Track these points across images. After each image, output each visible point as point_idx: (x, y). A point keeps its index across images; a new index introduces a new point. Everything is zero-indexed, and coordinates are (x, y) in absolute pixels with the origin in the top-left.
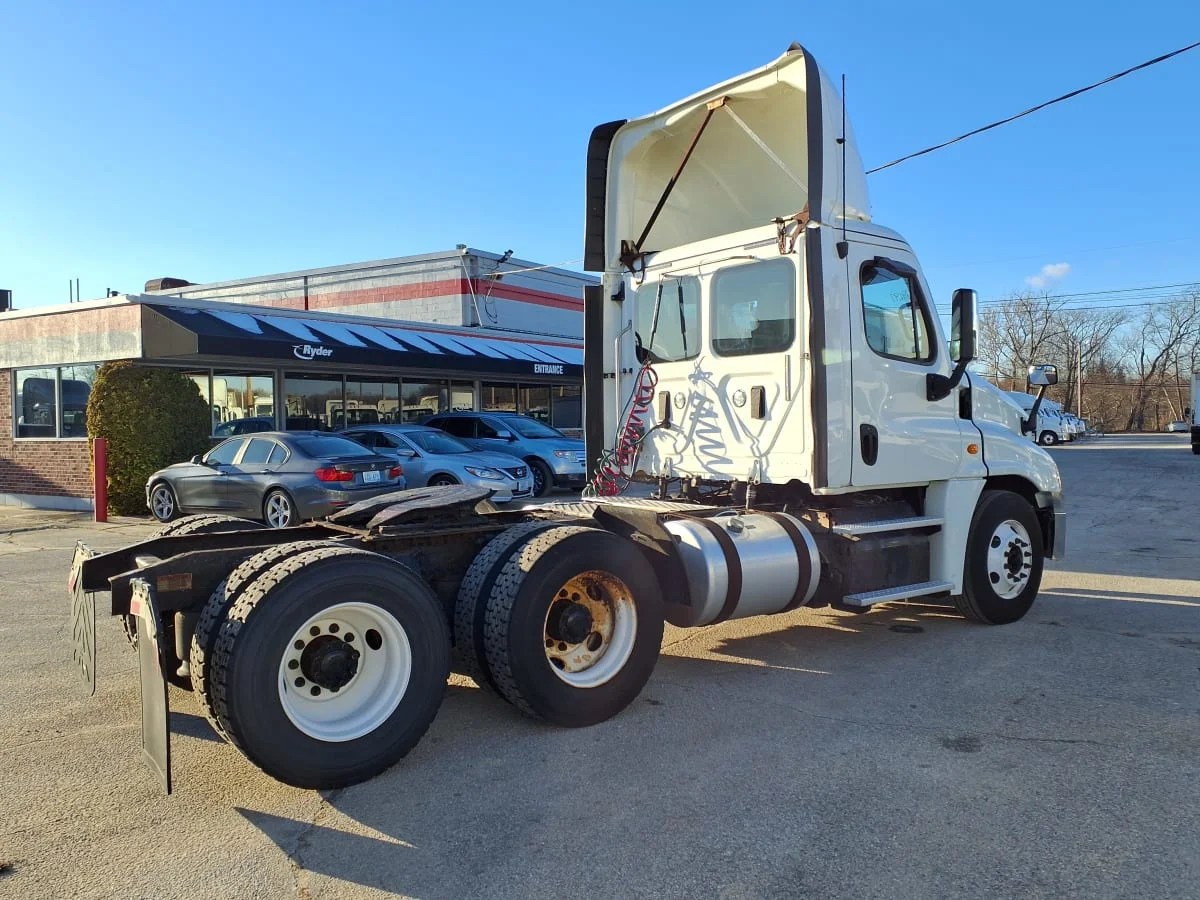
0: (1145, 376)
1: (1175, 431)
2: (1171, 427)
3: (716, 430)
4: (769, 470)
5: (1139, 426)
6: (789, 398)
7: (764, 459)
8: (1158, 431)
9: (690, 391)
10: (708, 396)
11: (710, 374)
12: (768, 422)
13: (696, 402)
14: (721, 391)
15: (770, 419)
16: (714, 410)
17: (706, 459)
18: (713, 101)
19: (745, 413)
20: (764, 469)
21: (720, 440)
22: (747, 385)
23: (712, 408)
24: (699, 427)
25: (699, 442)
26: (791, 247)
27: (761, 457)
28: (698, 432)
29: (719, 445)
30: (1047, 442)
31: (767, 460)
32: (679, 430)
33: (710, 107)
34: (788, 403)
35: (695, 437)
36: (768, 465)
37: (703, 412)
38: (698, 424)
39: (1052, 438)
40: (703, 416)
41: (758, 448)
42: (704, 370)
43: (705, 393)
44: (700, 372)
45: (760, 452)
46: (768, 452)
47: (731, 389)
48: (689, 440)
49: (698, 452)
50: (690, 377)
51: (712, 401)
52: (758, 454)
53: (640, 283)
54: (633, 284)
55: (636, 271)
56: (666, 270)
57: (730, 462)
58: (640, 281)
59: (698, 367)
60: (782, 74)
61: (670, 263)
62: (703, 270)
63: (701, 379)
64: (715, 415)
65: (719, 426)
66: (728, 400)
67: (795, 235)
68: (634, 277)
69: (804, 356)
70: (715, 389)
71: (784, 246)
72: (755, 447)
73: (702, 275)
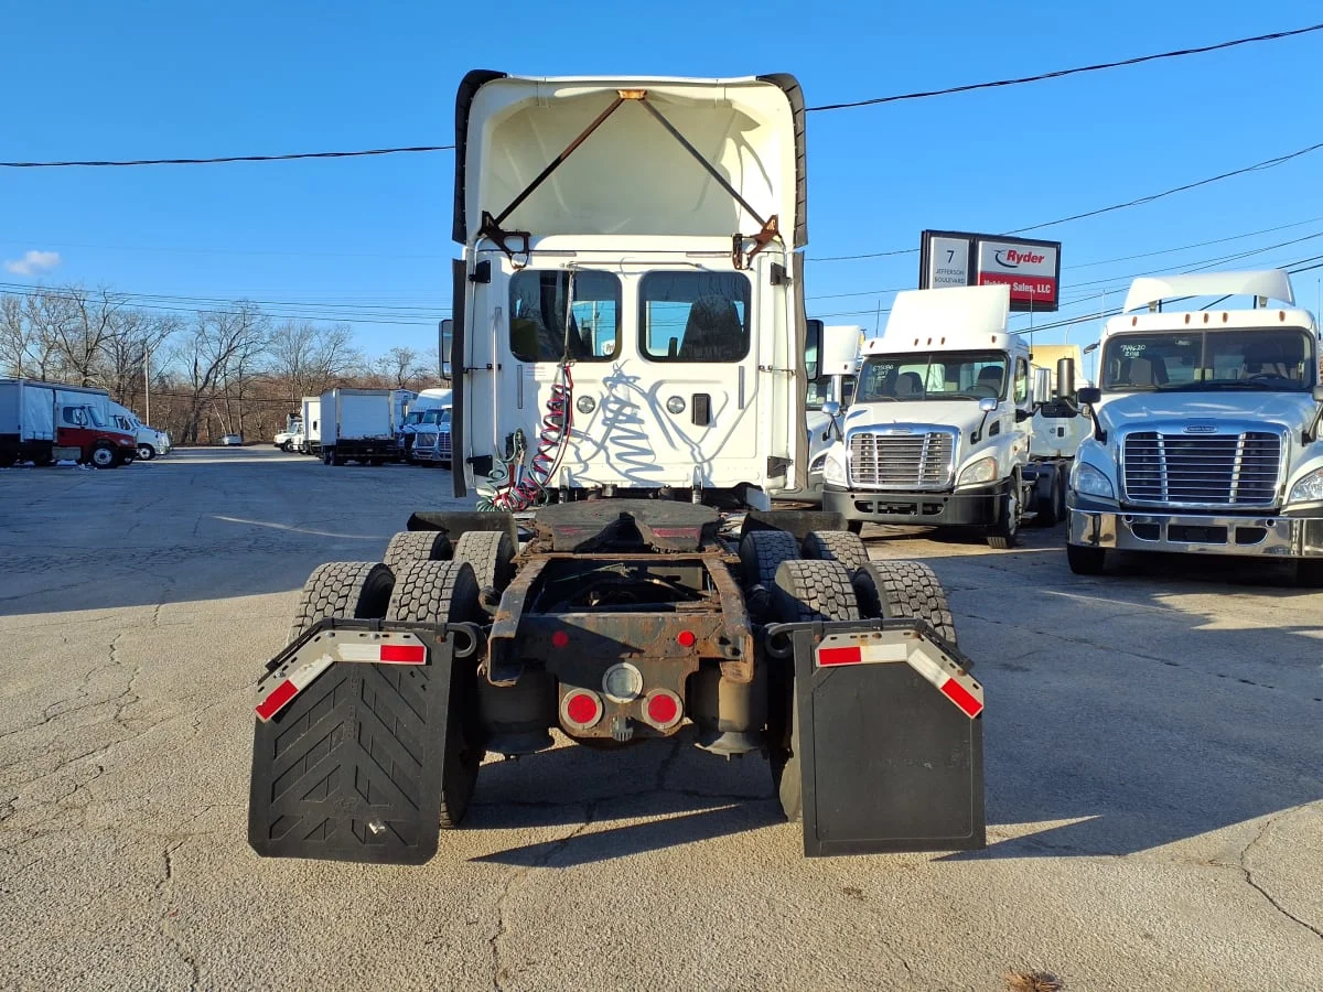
0: (199, 388)
1: (230, 445)
2: (226, 440)
3: (641, 436)
4: (713, 475)
5: (194, 440)
6: (741, 405)
7: (706, 465)
8: (210, 444)
9: (602, 396)
10: (633, 401)
11: (636, 378)
12: (712, 429)
13: (614, 407)
14: (651, 397)
15: (715, 426)
16: (639, 416)
17: (623, 467)
18: (629, 91)
19: (684, 419)
20: (706, 474)
21: (647, 447)
22: (687, 394)
23: (634, 414)
24: (615, 433)
25: (613, 449)
26: (749, 264)
27: (702, 463)
28: (612, 440)
29: (646, 452)
30: (143, 456)
31: (710, 466)
32: (585, 437)
33: (622, 95)
34: (741, 411)
35: (608, 443)
36: (711, 470)
37: (621, 418)
38: (614, 430)
39: (148, 452)
40: (621, 422)
41: (700, 454)
42: (627, 374)
43: (629, 398)
44: (621, 375)
45: (702, 457)
46: (712, 458)
47: (663, 396)
48: (601, 446)
49: (613, 460)
50: (606, 380)
51: (638, 407)
52: (700, 460)
53: (520, 267)
54: (507, 267)
55: (514, 253)
56: (567, 260)
57: (661, 469)
58: (522, 264)
59: (618, 371)
60: (731, 94)
61: (574, 252)
62: (626, 268)
63: (623, 382)
64: (641, 422)
65: (645, 432)
66: (660, 406)
67: (753, 253)
68: (510, 258)
69: (760, 368)
70: (643, 394)
71: (740, 262)
72: (696, 453)
73: (625, 274)
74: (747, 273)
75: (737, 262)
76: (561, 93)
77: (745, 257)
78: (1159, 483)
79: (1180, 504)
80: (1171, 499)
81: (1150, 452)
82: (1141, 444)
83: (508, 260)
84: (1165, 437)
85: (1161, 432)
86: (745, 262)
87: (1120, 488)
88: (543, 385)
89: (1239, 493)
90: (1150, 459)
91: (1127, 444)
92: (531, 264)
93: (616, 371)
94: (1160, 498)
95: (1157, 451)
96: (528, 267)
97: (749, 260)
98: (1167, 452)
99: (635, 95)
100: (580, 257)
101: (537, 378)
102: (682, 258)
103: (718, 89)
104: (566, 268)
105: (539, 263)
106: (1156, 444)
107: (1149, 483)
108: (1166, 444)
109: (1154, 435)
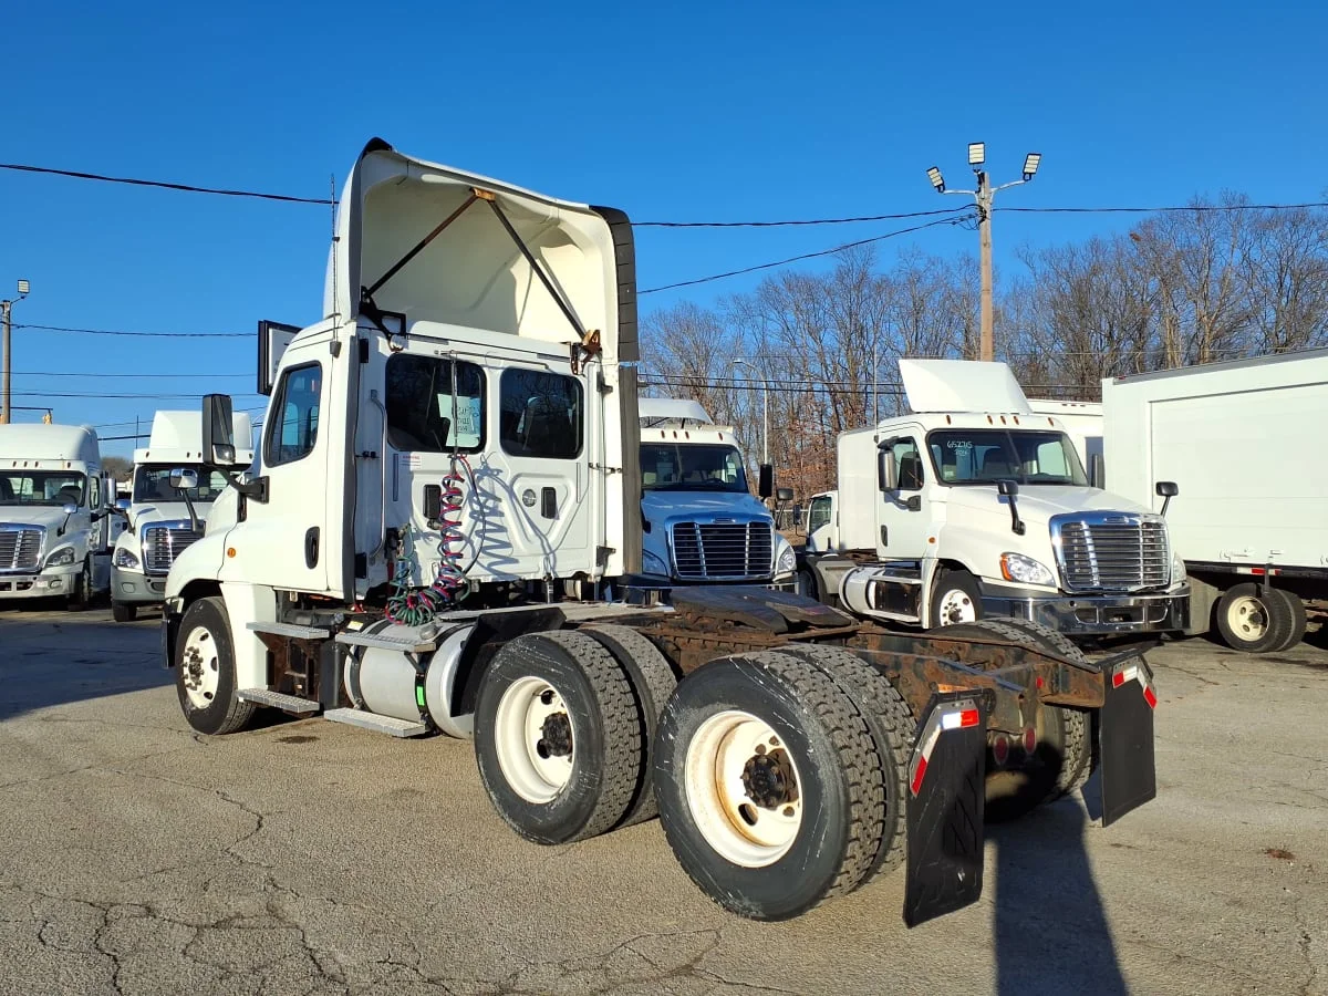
3: (501, 529)
4: (558, 565)
6: (577, 500)
7: (552, 556)
10: (497, 494)
11: (499, 471)
12: (557, 522)
14: (510, 490)
15: (558, 519)
16: (500, 509)
17: (487, 561)
18: (483, 191)
19: (535, 511)
20: (553, 565)
21: (506, 540)
22: (538, 486)
23: (497, 507)
24: (480, 526)
25: (478, 543)
26: (582, 370)
27: (549, 554)
28: (478, 533)
29: (506, 545)
31: (556, 556)
33: (476, 192)
34: (578, 504)
36: (557, 561)
37: (485, 510)
38: (479, 523)
40: (485, 515)
41: (547, 545)
42: (492, 467)
43: (493, 491)
44: (487, 468)
45: (549, 548)
46: (557, 549)
48: (469, 540)
51: (500, 500)
52: (548, 551)
53: (398, 349)
54: (384, 348)
55: (392, 334)
56: (441, 348)
57: (516, 561)
58: (400, 347)
59: (484, 463)
60: (563, 214)
61: (445, 341)
62: (491, 362)
63: (489, 476)
64: (502, 514)
65: (505, 525)
66: (517, 500)
67: (585, 361)
68: (389, 339)
69: (590, 465)
70: (505, 486)
71: (576, 369)
72: (545, 543)
73: (490, 367)
74: (580, 378)
75: (574, 367)
76: (428, 178)
77: (580, 364)
78: (699, 562)
79: (718, 578)
80: (708, 574)
81: (690, 538)
82: (684, 531)
83: (386, 341)
84: (701, 526)
85: (698, 522)
86: (580, 368)
87: (672, 565)
88: (415, 475)
89: (750, 567)
90: (689, 544)
91: (675, 532)
92: (407, 347)
93: (483, 463)
94: (700, 574)
95: (695, 538)
96: (405, 351)
97: (583, 366)
98: (703, 538)
99: (487, 196)
100: (452, 346)
101: (412, 468)
102: (534, 358)
103: (552, 207)
104: (439, 356)
105: (415, 348)
106: (694, 532)
107: (691, 562)
108: (702, 532)
109: (692, 525)
